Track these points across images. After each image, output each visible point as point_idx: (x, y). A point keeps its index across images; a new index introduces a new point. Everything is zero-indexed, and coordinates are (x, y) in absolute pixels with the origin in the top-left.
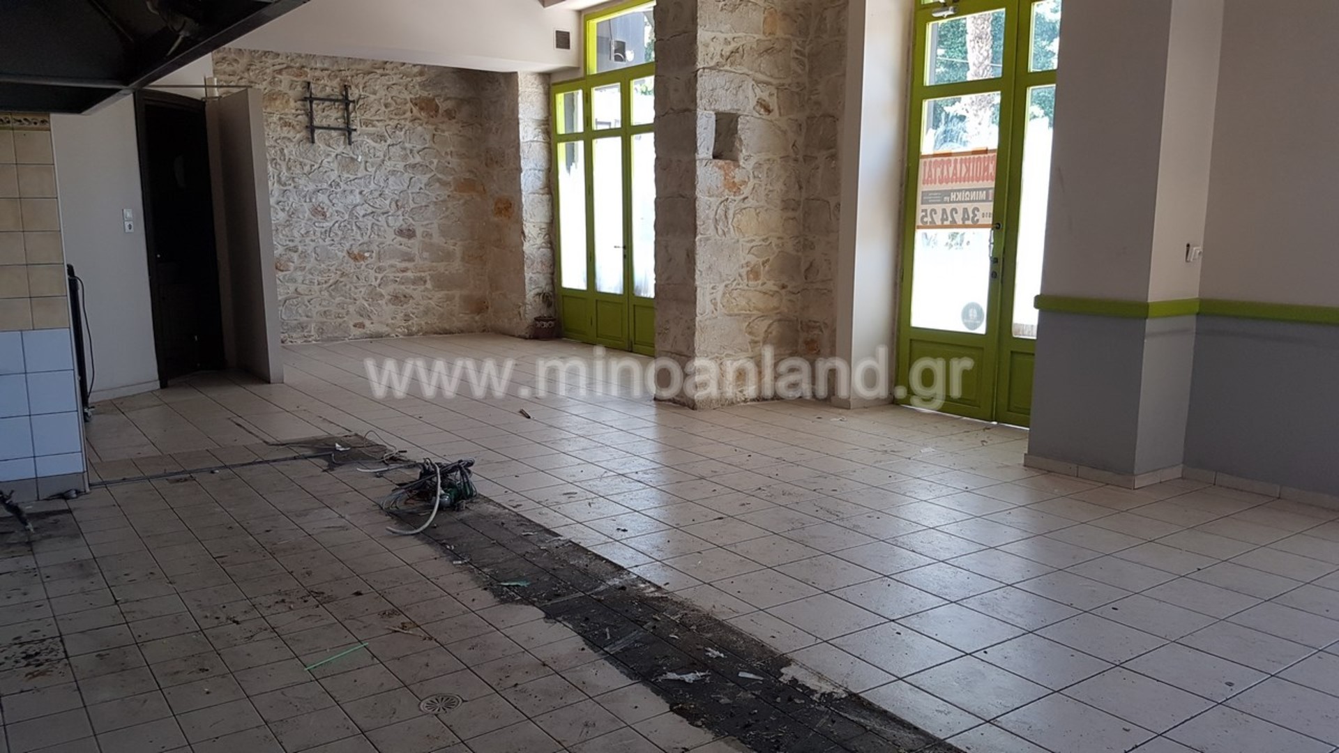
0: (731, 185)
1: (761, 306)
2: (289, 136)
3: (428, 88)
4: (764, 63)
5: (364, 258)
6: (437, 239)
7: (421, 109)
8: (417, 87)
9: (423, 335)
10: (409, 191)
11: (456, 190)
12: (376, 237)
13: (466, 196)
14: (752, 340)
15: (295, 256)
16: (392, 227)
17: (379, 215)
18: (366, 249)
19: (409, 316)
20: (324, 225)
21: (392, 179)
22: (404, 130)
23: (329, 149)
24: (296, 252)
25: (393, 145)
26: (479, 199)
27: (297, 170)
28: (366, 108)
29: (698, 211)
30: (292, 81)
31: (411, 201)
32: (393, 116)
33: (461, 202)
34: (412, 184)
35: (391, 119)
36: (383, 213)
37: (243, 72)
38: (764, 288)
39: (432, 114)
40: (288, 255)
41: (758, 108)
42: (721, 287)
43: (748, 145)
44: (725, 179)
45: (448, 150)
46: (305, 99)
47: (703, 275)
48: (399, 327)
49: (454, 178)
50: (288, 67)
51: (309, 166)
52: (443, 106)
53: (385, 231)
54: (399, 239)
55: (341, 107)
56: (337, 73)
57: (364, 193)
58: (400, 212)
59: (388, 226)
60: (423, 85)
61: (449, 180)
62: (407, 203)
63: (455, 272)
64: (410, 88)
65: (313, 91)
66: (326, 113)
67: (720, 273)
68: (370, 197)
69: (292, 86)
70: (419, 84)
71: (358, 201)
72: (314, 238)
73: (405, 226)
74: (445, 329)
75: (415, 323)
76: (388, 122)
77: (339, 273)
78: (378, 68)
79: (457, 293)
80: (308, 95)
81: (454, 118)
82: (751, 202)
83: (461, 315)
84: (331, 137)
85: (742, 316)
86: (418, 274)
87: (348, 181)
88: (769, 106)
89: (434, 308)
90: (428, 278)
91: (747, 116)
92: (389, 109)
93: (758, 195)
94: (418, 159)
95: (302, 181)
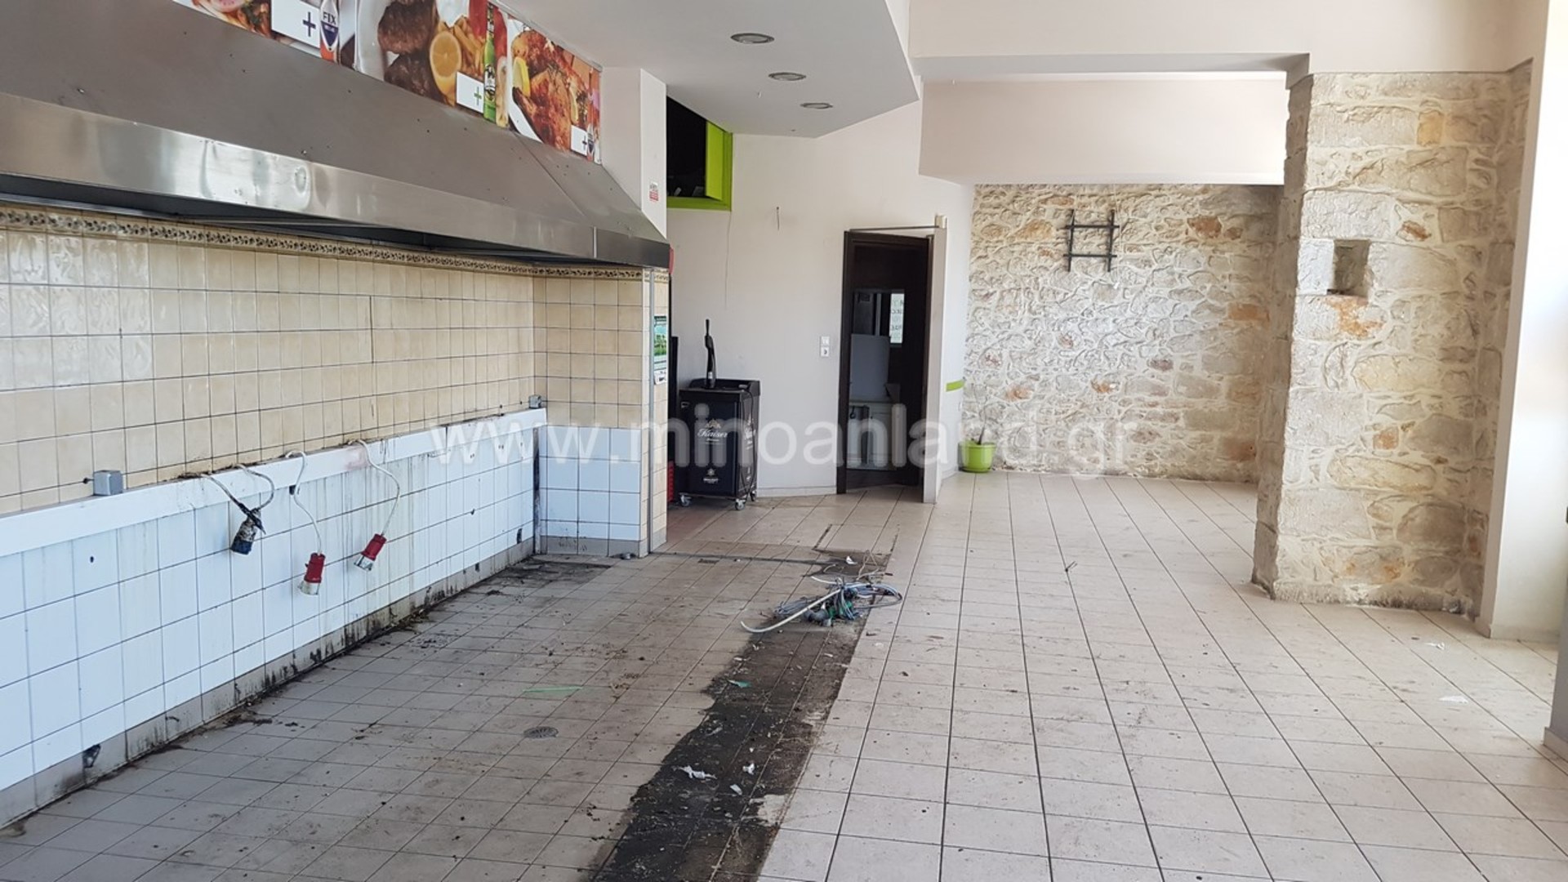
0: (1352, 326)
1: (1396, 481)
2: (1045, 265)
3: (1210, 207)
4: (1417, 178)
5: (1108, 390)
6: (1199, 372)
7: (1199, 229)
8: (1198, 206)
9: (1168, 478)
10: (1172, 319)
11: (1230, 317)
12: (1126, 368)
13: (1243, 324)
14: (1378, 524)
15: (1036, 384)
16: (1145, 358)
17: (1132, 345)
18: (1112, 380)
19: (1152, 455)
20: (1070, 354)
21: (1152, 306)
22: (1174, 254)
23: (1087, 275)
24: (1037, 380)
25: (1159, 270)
26: (1259, 328)
27: (1049, 299)
28: (1133, 232)
29: (1293, 357)
30: (1057, 210)
31: (1172, 330)
32: (1164, 240)
33: (1235, 331)
34: (1176, 311)
35: (1160, 242)
36: (1137, 343)
37: (1009, 204)
38: (1404, 460)
39: (1211, 234)
40: (1029, 384)
41: (1404, 233)
42: (1329, 452)
43: (1382, 278)
44: (1342, 319)
45: (1227, 273)
46: (1067, 227)
47: (1298, 434)
48: (1139, 466)
49: (1230, 305)
50: (1055, 196)
51: (1062, 294)
52: (1226, 224)
53: (1136, 362)
54: (1152, 370)
55: (1105, 233)
56: (1106, 198)
57: (1117, 321)
58: (1157, 342)
59: (1141, 356)
60: (1205, 204)
61: (1223, 306)
62: (1167, 332)
63: (1217, 410)
64: (1188, 207)
65: (1076, 218)
66: (1087, 240)
67: (1326, 433)
68: (1124, 325)
69: (1055, 215)
70: (1201, 202)
71: (1111, 329)
72: (1057, 367)
73: (1160, 357)
74: (1197, 475)
75: (1159, 464)
76: (1157, 246)
77: (1079, 403)
78: (1153, 190)
79: (1217, 435)
80: (1070, 223)
81: (1239, 237)
82: (1386, 348)
83: (1218, 460)
84: (1090, 265)
85: (1363, 493)
86: (1170, 410)
87: (1102, 309)
88: (1424, 230)
89: (1184, 450)
90: (1182, 414)
91: (1383, 243)
92: (1161, 232)
93: (1398, 341)
94: (1187, 284)
95: (1053, 310)
